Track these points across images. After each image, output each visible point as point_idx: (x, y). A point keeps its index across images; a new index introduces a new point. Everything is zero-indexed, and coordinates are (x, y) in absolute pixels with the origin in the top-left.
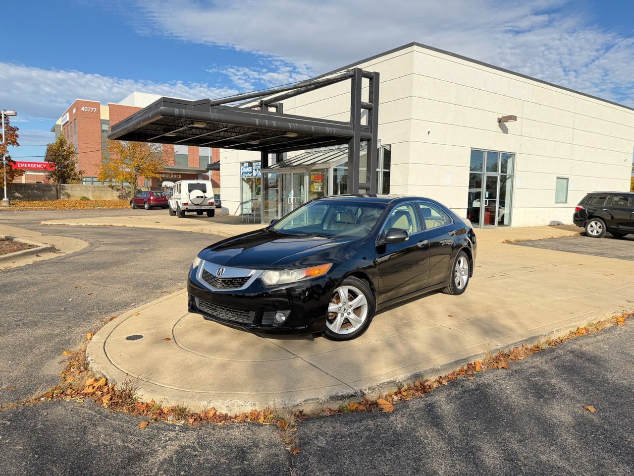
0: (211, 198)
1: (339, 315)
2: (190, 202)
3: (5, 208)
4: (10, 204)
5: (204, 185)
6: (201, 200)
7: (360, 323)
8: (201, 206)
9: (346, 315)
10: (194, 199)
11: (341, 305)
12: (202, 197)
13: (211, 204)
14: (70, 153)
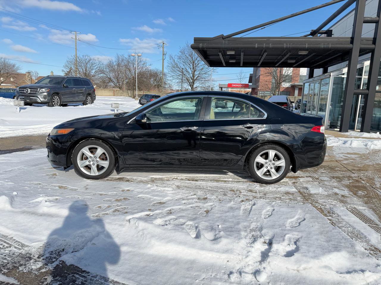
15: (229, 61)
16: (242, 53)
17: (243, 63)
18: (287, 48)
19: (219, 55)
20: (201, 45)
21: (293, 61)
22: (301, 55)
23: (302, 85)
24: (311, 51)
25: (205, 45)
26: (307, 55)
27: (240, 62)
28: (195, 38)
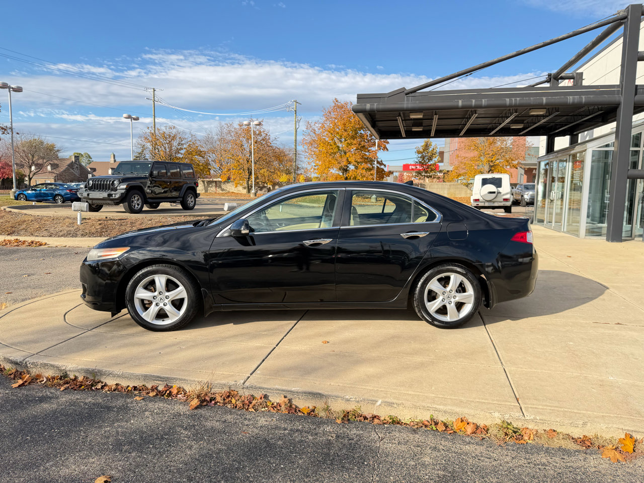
0: (507, 194)
1: (154, 304)
2: (481, 198)
3: (372, 204)
4: (377, 200)
5: (500, 180)
6: (493, 196)
7: (177, 316)
8: (494, 202)
9: (161, 305)
10: (485, 195)
11: (156, 293)
12: (494, 192)
13: (506, 200)
14: (433, 154)
15: (412, 129)
16: (435, 116)
17: (436, 131)
18: (510, 106)
19: (397, 120)
20: (368, 107)
21: (520, 126)
22: (533, 116)
23: (536, 164)
24: (551, 109)
25: (375, 106)
26: (544, 116)
27: (431, 130)
28: (358, 95)
